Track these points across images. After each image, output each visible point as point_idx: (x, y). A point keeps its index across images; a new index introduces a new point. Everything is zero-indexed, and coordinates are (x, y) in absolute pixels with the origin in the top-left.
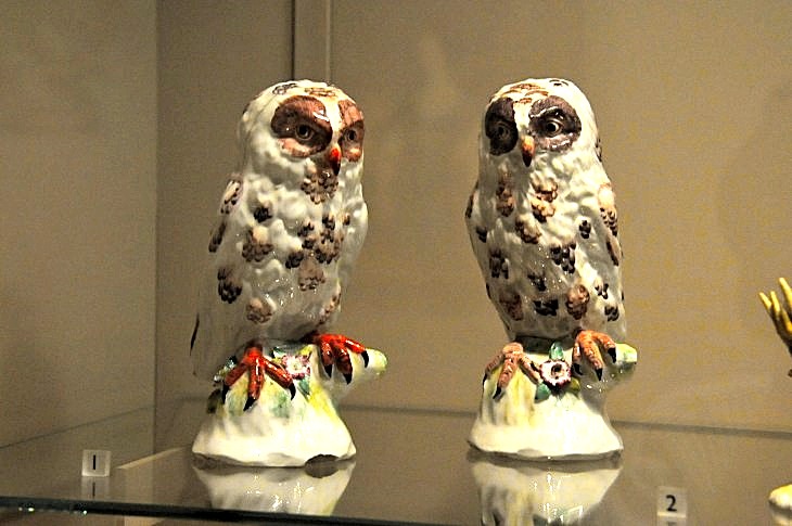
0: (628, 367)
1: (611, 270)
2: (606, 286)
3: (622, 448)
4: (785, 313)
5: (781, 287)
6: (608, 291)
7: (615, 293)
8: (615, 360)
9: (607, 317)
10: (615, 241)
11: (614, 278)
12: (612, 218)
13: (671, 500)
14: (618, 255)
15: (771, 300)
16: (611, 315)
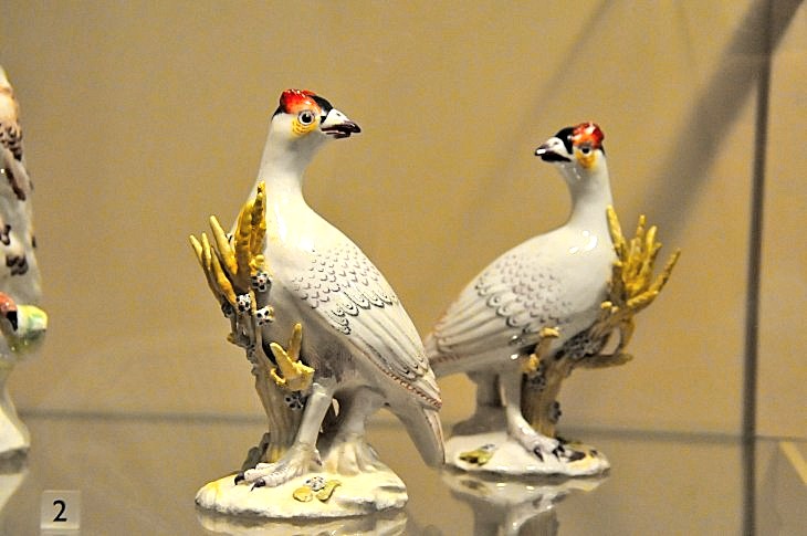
0: (34, 336)
1: (14, 207)
2: (8, 228)
3: (27, 445)
4: (216, 260)
5: (212, 228)
6: (11, 235)
7: (21, 238)
8: (15, 327)
9: (9, 270)
10: (20, 168)
11: (19, 216)
12: (12, 136)
13: (59, 506)
14: (24, 186)
15: (202, 244)
16: (16, 267)
